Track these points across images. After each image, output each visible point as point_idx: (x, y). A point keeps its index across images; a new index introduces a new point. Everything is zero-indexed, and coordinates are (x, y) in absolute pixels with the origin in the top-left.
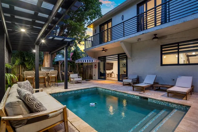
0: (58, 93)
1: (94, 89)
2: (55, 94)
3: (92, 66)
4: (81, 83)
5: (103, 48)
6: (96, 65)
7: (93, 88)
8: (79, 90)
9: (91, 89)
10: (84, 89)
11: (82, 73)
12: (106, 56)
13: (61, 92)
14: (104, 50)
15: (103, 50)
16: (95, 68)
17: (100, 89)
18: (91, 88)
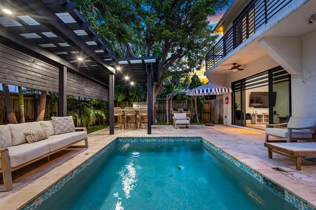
0: (130, 138)
1: (195, 140)
2: (126, 138)
3: (222, 101)
4: (188, 128)
5: (235, 64)
6: (227, 99)
7: (194, 138)
8: (164, 138)
9: (188, 140)
10: (175, 138)
11: (208, 113)
12: (245, 79)
13: (135, 138)
14: (236, 66)
15: (232, 68)
16: (227, 103)
17: (205, 142)
18: (188, 138)
